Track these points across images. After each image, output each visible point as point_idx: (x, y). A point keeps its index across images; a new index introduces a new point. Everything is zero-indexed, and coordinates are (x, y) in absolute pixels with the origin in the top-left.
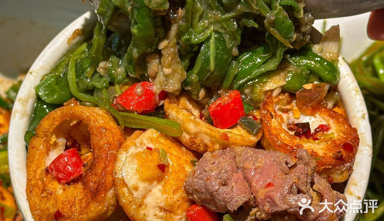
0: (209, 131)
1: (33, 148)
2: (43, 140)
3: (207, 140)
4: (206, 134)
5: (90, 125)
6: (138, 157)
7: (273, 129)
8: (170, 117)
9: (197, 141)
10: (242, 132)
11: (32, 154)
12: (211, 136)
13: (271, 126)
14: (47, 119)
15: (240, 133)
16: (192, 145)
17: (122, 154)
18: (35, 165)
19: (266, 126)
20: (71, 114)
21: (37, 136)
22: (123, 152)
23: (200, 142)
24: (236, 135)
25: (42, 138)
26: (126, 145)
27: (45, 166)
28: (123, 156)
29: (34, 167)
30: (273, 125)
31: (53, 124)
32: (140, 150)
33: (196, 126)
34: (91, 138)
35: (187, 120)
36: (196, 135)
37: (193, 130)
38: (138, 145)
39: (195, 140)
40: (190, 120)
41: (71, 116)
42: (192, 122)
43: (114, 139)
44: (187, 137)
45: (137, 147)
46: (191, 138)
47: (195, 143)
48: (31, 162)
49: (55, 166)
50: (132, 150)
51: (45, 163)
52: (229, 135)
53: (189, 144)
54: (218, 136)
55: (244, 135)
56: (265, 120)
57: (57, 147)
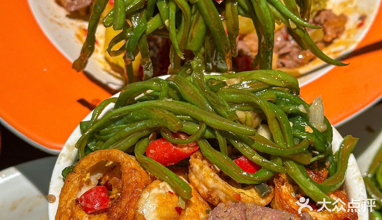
0: (225, 189)
1: (69, 181)
2: (78, 176)
3: (222, 196)
4: (222, 191)
5: (123, 165)
6: (159, 198)
7: (283, 194)
8: (194, 169)
9: (214, 195)
10: (254, 194)
11: (67, 187)
12: (226, 194)
13: (282, 192)
14: (86, 159)
15: (252, 195)
16: (209, 198)
17: (146, 193)
18: (67, 196)
19: (277, 191)
20: (108, 155)
21: (75, 172)
22: (147, 192)
23: (215, 196)
24: (248, 196)
25: (78, 174)
26: (150, 186)
27: (75, 197)
28: (146, 195)
29: (66, 197)
30: (284, 191)
31: (90, 163)
32: (162, 191)
33: (215, 182)
34: (122, 176)
35: (207, 175)
36: (213, 190)
37: (211, 185)
38: (161, 187)
39: (211, 194)
40: (210, 176)
41: (107, 158)
42: (212, 178)
43: (141, 179)
44: (206, 189)
45: (160, 188)
46: (209, 191)
47: (211, 197)
48: (64, 193)
49: (85, 197)
50: (155, 191)
51: (76, 195)
52: (242, 196)
53: (206, 196)
54: (232, 195)
55: (255, 198)
56: (278, 186)
57: (89, 185)
